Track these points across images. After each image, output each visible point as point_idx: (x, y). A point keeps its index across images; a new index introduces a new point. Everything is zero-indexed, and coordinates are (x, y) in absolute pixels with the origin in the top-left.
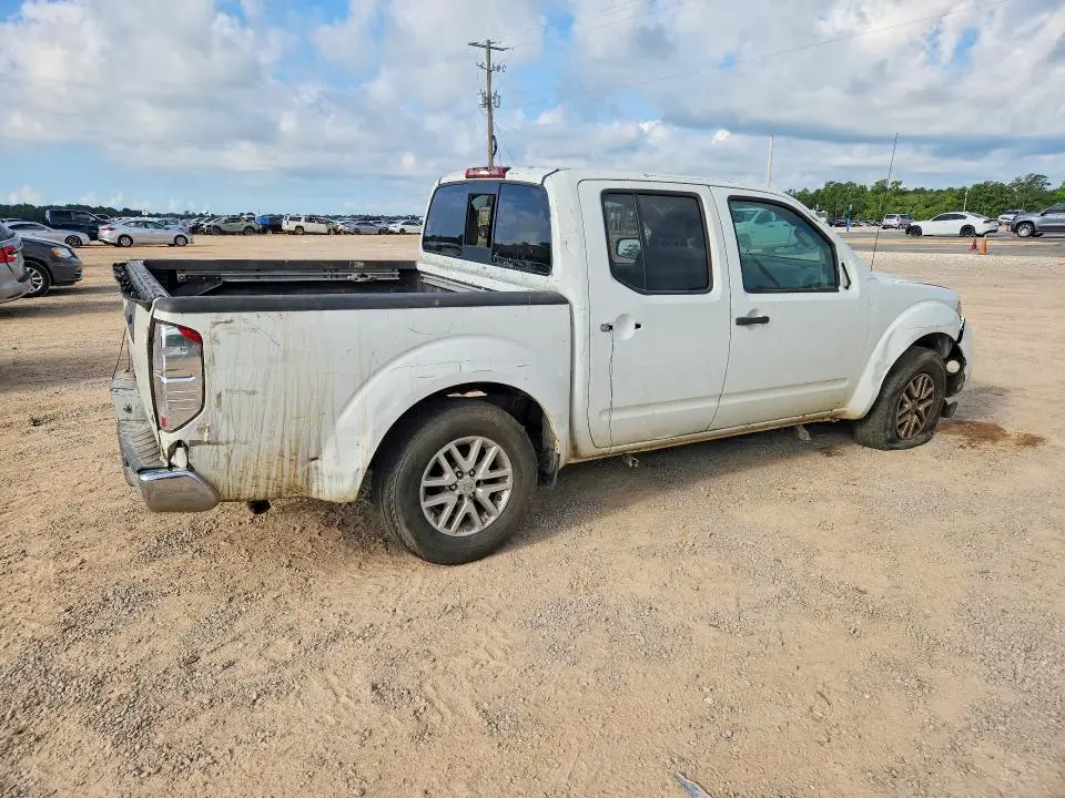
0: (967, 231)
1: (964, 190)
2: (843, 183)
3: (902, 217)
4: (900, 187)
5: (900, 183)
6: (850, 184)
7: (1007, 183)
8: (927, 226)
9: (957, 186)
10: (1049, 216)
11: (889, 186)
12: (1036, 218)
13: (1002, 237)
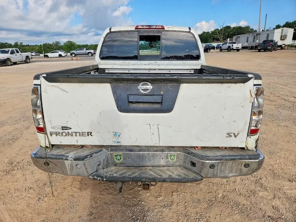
0: (60, 56)
1: (41, 45)
2: (4, 43)
3: (35, 53)
4: (23, 44)
5: (22, 43)
6: (6, 43)
7: (51, 44)
8: (49, 55)
9: (39, 44)
10: (78, 51)
11: (19, 44)
12: (75, 52)
13: (69, 57)
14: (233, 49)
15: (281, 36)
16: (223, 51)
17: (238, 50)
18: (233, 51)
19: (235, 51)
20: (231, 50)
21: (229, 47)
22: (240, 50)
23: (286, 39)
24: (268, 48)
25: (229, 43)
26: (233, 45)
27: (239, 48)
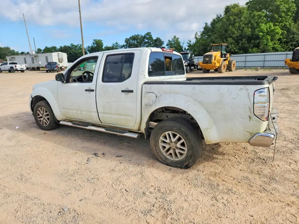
14: (17, 70)
15: (59, 59)
16: (3, 72)
17: (22, 71)
18: (16, 72)
19: (19, 72)
20: (15, 71)
21: (12, 67)
22: (25, 71)
23: (63, 62)
24: (55, 69)
25: (10, 64)
26: (16, 66)
27: (24, 69)
